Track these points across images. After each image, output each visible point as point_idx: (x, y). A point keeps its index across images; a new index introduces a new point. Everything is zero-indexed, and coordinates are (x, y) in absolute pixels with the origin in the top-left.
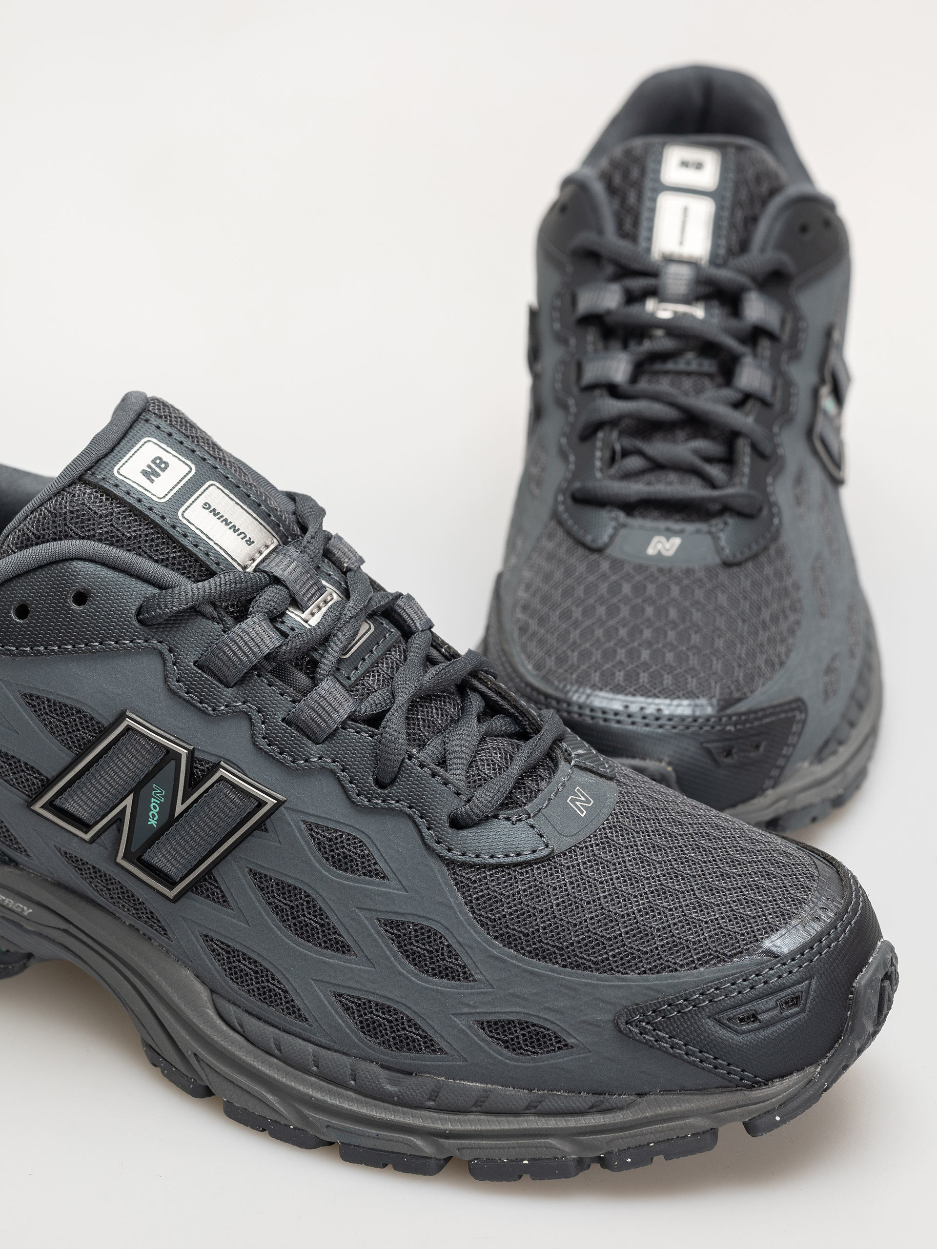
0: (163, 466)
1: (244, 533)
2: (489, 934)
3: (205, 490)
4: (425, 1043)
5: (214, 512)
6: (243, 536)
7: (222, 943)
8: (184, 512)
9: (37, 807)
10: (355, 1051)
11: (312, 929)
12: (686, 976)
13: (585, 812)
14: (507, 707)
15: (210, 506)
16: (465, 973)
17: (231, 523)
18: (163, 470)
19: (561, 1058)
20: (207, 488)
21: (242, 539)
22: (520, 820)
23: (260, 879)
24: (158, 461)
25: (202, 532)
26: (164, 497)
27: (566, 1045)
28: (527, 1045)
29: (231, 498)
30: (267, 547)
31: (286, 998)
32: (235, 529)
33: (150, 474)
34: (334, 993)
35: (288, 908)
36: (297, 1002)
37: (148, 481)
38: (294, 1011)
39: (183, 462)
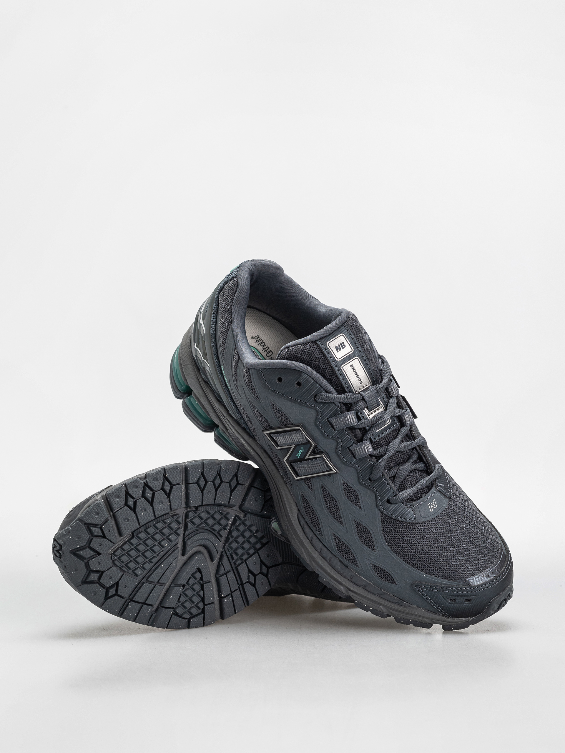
0: (343, 346)
1: (360, 379)
2: (385, 540)
3: (354, 360)
4: (354, 561)
5: (354, 369)
6: (360, 380)
7: (306, 499)
8: (344, 366)
9: (265, 433)
10: (334, 553)
11: (334, 512)
12: (439, 580)
13: (432, 510)
14: (425, 461)
15: (353, 366)
16: (373, 548)
17: (358, 374)
18: (343, 348)
19: (392, 586)
20: (355, 359)
21: (359, 381)
22: (410, 507)
23: (324, 489)
24: (342, 344)
25: (347, 375)
26: (339, 359)
27: (395, 583)
28: (384, 577)
29: (361, 365)
30: (366, 385)
31: (319, 526)
32: (358, 377)
33: (338, 348)
34: (333, 533)
35: (329, 502)
36: (322, 530)
37: (336, 351)
38: (319, 531)
39: (351, 347)
